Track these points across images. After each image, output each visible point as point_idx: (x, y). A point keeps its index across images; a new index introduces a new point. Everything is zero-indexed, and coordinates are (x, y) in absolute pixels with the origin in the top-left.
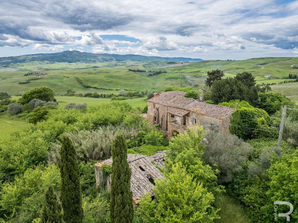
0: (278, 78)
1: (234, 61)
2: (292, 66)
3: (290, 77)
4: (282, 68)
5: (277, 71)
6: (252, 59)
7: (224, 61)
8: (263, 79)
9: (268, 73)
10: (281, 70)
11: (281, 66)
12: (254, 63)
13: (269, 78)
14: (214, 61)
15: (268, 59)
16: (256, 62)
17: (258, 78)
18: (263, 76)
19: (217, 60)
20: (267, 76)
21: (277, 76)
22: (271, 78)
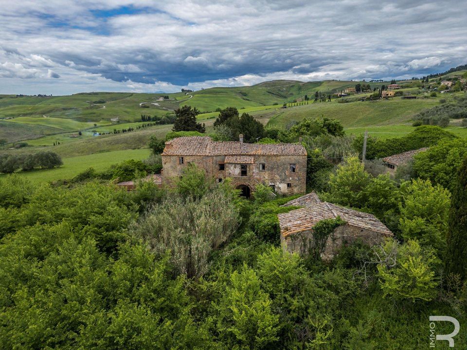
0: (129, 122)
1: (51, 97)
2: (141, 104)
3: (144, 119)
4: (128, 107)
5: (124, 112)
6: (79, 94)
7: (31, 96)
8: (111, 124)
9: (114, 115)
10: (129, 110)
11: (127, 105)
12: (84, 100)
13: (118, 122)
14: (11, 97)
15: (103, 95)
16: (88, 100)
17: (103, 123)
18: (109, 120)
19: (17, 95)
20: (114, 120)
21: (127, 118)
22: (120, 122)
